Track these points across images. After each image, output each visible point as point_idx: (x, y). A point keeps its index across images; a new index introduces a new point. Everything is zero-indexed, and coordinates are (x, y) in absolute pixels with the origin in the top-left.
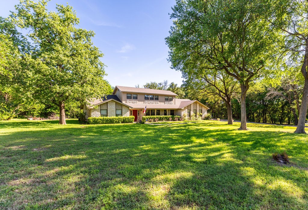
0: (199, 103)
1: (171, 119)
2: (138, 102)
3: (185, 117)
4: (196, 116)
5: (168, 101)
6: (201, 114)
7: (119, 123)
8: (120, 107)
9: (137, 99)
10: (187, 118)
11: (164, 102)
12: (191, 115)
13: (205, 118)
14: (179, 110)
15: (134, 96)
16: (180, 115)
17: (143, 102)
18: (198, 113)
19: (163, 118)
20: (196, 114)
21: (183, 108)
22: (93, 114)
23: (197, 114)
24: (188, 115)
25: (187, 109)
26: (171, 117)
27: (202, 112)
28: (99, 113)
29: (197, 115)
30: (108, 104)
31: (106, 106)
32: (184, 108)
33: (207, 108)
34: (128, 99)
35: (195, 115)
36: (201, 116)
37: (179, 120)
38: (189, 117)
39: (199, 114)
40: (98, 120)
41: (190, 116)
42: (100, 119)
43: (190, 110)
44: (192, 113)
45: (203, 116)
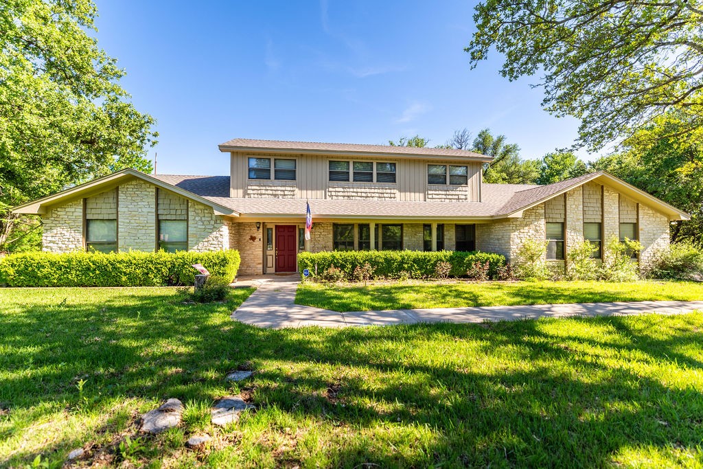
0: (615, 189)
1: (447, 267)
2: (297, 191)
3: (531, 258)
4: (599, 255)
5: (441, 186)
6: (633, 244)
7: (146, 282)
8: (177, 207)
9: (295, 179)
10: (542, 264)
11: (424, 191)
12: (569, 251)
13: (663, 266)
14: (498, 227)
15: (284, 165)
16: (504, 251)
17: (320, 193)
18: (612, 240)
19: (402, 262)
20: (601, 244)
21: (519, 214)
22: (49, 239)
23: (607, 244)
24: (549, 248)
25: (543, 222)
26: (451, 259)
27: (636, 237)
28: (80, 237)
29: (607, 254)
30: (121, 197)
31: (113, 206)
32: (528, 214)
33: (668, 216)
34: (254, 181)
35: (593, 249)
36: (636, 256)
37: (492, 275)
38: (554, 262)
39: (617, 244)
40: (40, 266)
41: (561, 254)
42: (52, 264)
43: (563, 225)
44: (576, 241)
45: (645, 257)
